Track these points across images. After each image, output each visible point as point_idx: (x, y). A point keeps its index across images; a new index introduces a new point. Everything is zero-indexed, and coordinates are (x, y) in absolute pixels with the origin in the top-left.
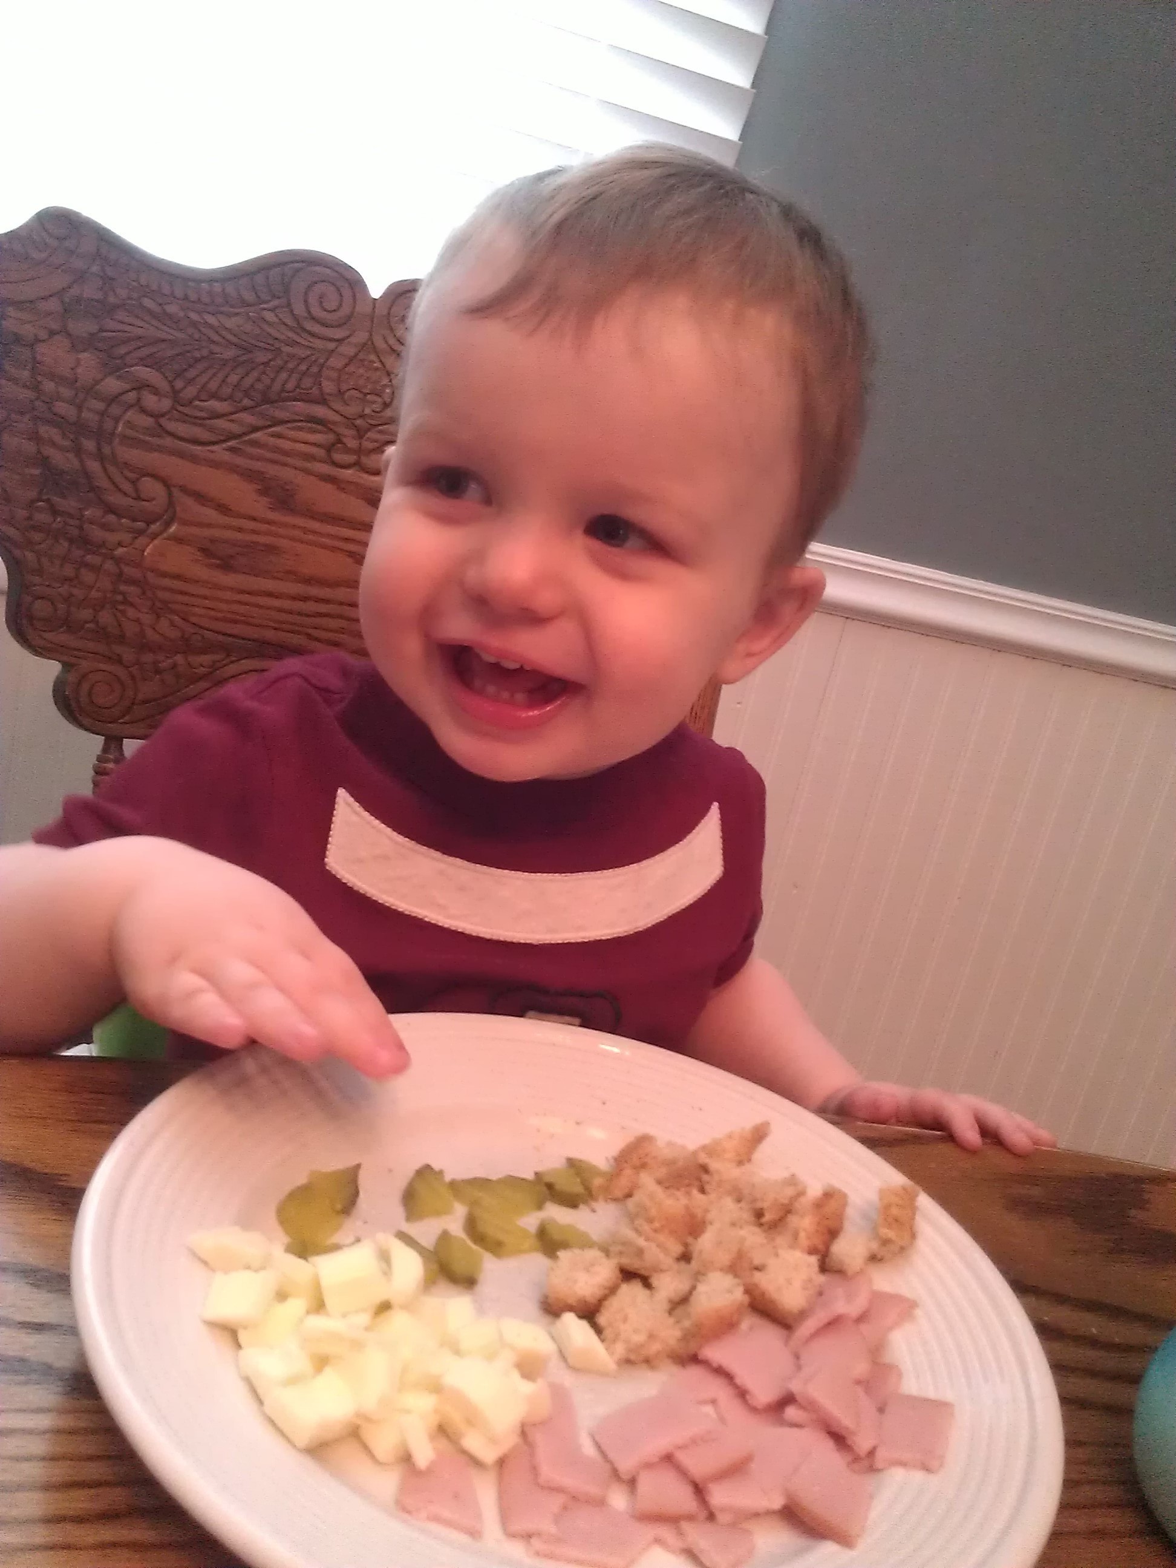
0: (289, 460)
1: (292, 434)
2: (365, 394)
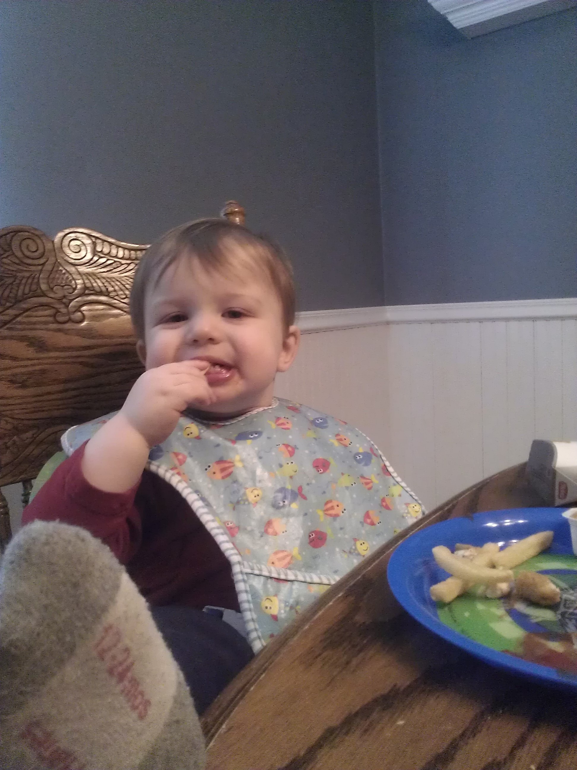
0: (38, 326)
1: (34, 314)
2: (63, 286)
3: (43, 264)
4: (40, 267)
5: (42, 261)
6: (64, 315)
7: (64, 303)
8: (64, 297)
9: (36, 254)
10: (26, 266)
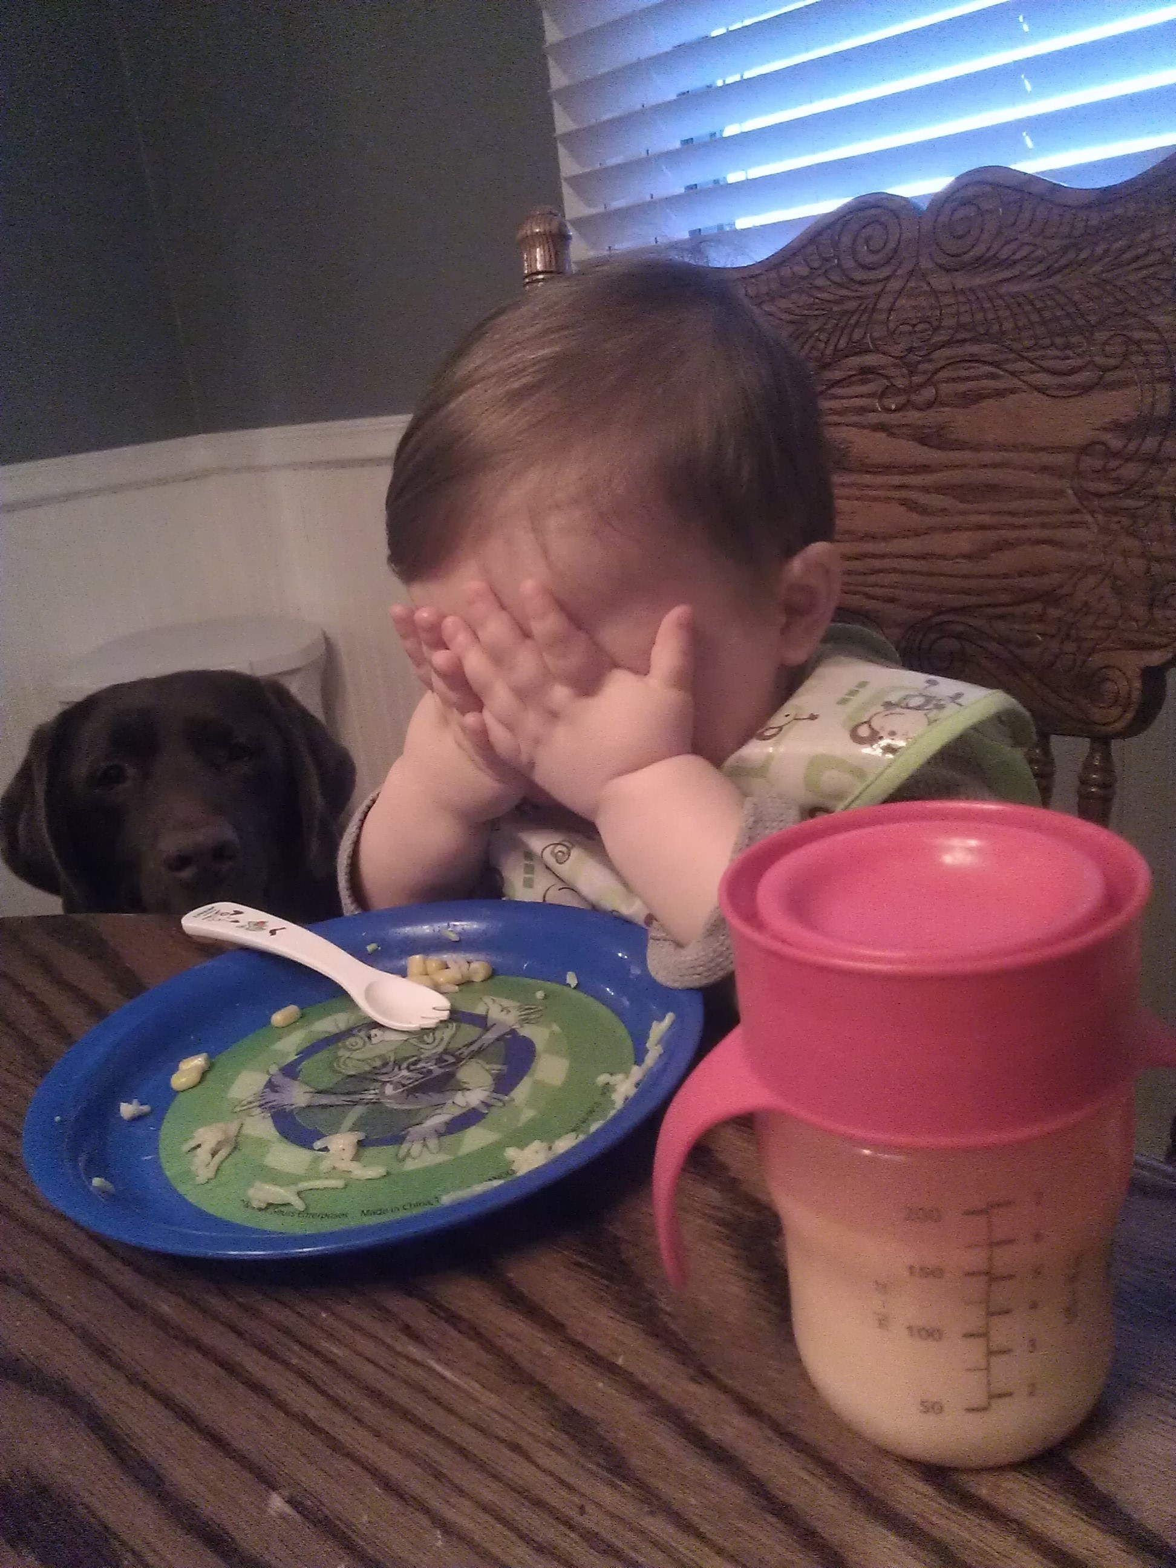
2: (914, 326)
3: (888, 278)
4: (880, 286)
5: (886, 272)
6: (899, 391)
7: (907, 365)
8: (910, 350)
9: (880, 255)
10: (856, 287)
